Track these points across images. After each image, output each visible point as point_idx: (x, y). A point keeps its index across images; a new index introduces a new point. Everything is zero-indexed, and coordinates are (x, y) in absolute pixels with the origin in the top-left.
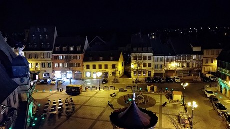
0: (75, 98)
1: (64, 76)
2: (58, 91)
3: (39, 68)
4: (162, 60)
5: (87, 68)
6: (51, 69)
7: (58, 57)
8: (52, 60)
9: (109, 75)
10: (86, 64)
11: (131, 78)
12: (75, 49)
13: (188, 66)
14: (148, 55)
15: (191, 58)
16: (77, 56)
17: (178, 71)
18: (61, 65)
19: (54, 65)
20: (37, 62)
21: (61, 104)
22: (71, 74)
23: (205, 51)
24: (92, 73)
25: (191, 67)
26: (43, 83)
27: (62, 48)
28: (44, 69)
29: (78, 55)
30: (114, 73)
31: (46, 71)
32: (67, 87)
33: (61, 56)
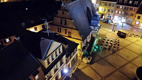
1: (119, 20)
2: (113, 31)
3: (105, 12)
5: (138, 18)
6: (113, 14)
7: (119, 6)
8: (115, 8)
10: (138, 15)
12: (133, 3)
16: (132, 8)
18: (120, 12)
19: (115, 12)
20: (106, 8)
21: (111, 42)
22: (125, 20)
24: (140, 23)
26: (105, 22)
27: (124, 1)
28: (108, 13)
29: (134, 8)
31: (109, 15)
32: (119, 31)
33: (121, 7)
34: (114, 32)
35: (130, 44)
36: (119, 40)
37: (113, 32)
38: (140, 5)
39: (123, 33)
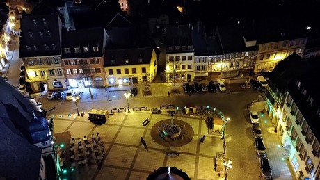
0: (100, 129)
1: (78, 87)
2: (79, 115)
4: (205, 60)
5: (110, 74)
7: (70, 61)
8: (62, 66)
9: (139, 80)
10: (107, 69)
11: (166, 84)
12: (91, 49)
13: (237, 66)
14: (187, 55)
15: (243, 55)
16: (94, 60)
17: (224, 73)
18: (75, 71)
19: (65, 72)
20: (42, 70)
22: (90, 81)
23: (261, 46)
24: (117, 79)
25: (241, 67)
26: (55, 99)
27: (72, 50)
28: (53, 77)
29: (96, 59)
30: (145, 78)
31: (56, 80)
32: (90, 115)
33: (73, 61)
34: (82, 116)
35: (118, 132)
37: (80, 117)
38: (104, 51)
39: (98, 115)
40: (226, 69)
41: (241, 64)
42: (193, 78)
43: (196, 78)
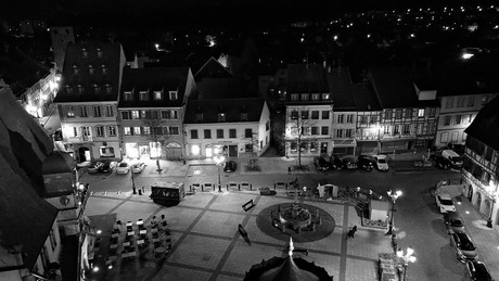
0: (169, 213)
1: (141, 155)
2: (135, 193)
3: (90, 138)
4: (350, 120)
5: (193, 137)
6: (117, 138)
7: (130, 113)
8: (118, 119)
9: (239, 151)
10: (189, 128)
11: (284, 158)
12: (165, 95)
13: (406, 132)
14: (321, 109)
15: (414, 114)
16: (169, 112)
17: (385, 144)
18: (137, 130)
19: (122, 131)
20: (86, 125)
21: (142, 232)
22: (159, 149)
23: (444, 100)
24: (203, 147)
25: (412, 134)
26: (100, 171)
27: (136, 95)
28: (101, 139)
29: (173, 110)
30: (249, 147)
31: (105, 144)
32: (153, 188)
33: (135, 114)
34: (140, 194)
35: (199, 217)
36: (163, 216)
37: (137, 195)
38: (185, 100)
39: (167, 190)
40: (386, 137)
41: (412, 129)
42: (330, 150)
43: (335, 150)
